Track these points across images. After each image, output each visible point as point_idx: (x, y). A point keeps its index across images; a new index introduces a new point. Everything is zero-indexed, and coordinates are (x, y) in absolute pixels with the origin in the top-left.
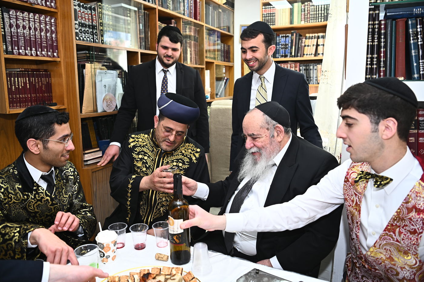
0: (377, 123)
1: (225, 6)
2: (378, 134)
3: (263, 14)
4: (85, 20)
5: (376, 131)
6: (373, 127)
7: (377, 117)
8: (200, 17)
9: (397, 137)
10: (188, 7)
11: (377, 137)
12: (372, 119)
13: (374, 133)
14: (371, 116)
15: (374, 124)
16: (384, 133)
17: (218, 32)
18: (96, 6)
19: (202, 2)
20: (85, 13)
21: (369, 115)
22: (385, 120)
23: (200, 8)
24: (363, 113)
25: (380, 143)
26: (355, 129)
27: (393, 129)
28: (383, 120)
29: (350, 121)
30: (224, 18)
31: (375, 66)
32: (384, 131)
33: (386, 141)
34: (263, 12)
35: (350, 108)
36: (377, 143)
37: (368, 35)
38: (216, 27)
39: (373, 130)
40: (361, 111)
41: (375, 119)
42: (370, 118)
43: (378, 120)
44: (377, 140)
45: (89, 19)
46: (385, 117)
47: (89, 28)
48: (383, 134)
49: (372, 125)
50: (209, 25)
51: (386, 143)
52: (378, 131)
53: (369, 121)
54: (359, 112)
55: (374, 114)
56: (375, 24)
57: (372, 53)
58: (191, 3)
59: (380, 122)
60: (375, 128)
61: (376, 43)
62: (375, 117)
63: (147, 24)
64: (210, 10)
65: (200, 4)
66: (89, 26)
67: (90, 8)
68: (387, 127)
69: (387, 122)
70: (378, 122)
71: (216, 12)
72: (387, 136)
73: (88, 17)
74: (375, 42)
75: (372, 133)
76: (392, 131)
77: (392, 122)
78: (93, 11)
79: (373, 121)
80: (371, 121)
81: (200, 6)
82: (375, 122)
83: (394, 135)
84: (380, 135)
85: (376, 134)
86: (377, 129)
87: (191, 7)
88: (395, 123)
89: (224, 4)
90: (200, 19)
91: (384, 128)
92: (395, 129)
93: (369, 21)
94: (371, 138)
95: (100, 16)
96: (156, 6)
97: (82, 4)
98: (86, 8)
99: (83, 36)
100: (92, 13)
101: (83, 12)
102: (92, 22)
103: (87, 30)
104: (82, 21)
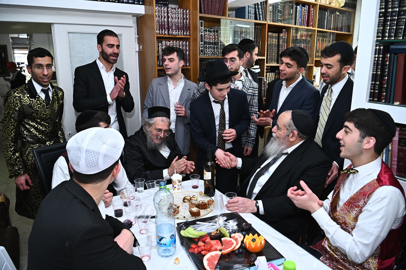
1: (343, 9)
2: (361, 144)
8: (313, 23)
11: (360, 146)
12: (361, 133)
13: (359, 142)
15: (361, 137)
17: (333, 33)
19: (316, 10)
24: (358, 128)
27: (372, 144)
32: (366, 144)
35: (351, 121)
38: (332, 28)
39: (359, 140)
40: (357, 126)
45: (212, 39)
50: (324, 28)
58: (304, 12)
64: (326, 14)
65: (313, 12)
68: (369, 142)
69: (370, 139)
71: (333, 15)
72: (366, 147)
73: (212, 37)
76: (370, 145)
78: (215, 33)
79: (361, 135)
81: (313, 14)
82: (363, 136)
83: (371, 148)
86: (362, 141)
88: (374, 141)
89: (342, 7)
95: (220, 35)
96: (266, 22)
97: (208, 29)
98: (211, 32)
99: (208, 51)
100: (215, 35)
101: (208, 35)
102: (215, 40)
103: (211, 46)
104: (208, 41)
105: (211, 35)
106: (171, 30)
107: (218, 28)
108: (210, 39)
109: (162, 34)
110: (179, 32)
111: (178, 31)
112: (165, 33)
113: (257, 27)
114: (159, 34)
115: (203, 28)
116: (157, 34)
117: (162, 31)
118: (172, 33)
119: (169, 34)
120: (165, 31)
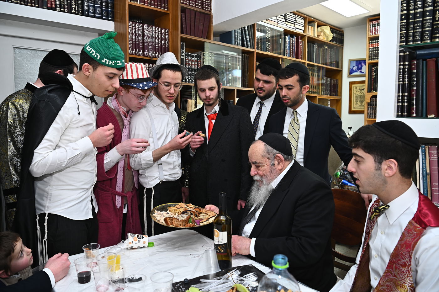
0: (380, 163)
1: (331, 43)
2: (381, 172)
3: (369, 49)
4: (192, 66)
5: (379, 169)
6: (377, 166)
7: (380, 157)
8: (302, 56)
9: (398, 175)
10: (290, 47)
11: (380, 175)
12: (376, 158)
13: (377, 171)
14: (375, 156)
15: (377, 163)
16: (387, 171)
17: (323, 68)
18: (201, 54)
19: (304, 42)
20: (192, 60)
22: (388, 161)
23: (302, 47)
24: (369, 153)
25: (383, 180)
26: (362, 166)
27: (394, 169)
28: (385, 161)
29: (358, 159)
30: (331, 54)
31: (406, 104)
32: (386, 170)
33: (388, 178)
34: (369, 47)
35: (358, 147)
36: (380, 180)
37: (399, 75)
38: (321, 63)
39: (377, 168)
40: (367, 151)
41: (378, 158)
42: (374, 158)
43: (381, 160)
44: (380, 177)
45: (195, 65)
46: (387, 158)
47: (195, 72)
48: (385, 173)
49: (376, 163)
50: (313, 62)
51: (388, 179)
52: (381, 170)
53: (373, 160)
54: (365, 152)
55: (377, 155)
57: (403, 92)
58: (293, 44)
59: (382, 161)
60: (378, 166)
61: (406, 82)
63: (247, 65)
64: (315, 48)
65: (302, 44)
66: (195, 70)
67: (196, 57)
68: (390, 167)
70: (381, 161)
71: (321, 49)
72: (389, 174)
73: (195, 63)
75: (376, 171)
76: (393, 170)
77: (393, 163)
78: (198, 59)
79: (377, 160)
80: (375, 161)
81: (302, 45)
83: (395, 173)
84: (383, 173)
85: (379, 172)
87: (292, 47)
88: (395, 164)
89: (330, 41)
90: (302, 57)
91: (386, 167)
92: (395, 169)
93: (400, 62)
94: (374, 175)
95: (203, 61)
96: (254, 50)
97: (189, 54)
98: (193, 57)
99: (189, 78)
100: (197, 60)
101: (190, 60)
102: (197, 67)
103: (193, 74)
104: (189, 67)
105: (193, 61)
106: (146, 51)
107: (200, 53)
108: (192, 65)
109: (136, 54)
110: (156, 53)
111: (154, 52)
112: (139, 54)
113: (244, 55)
114: (133, 54)
115: (184, 51)
116: (129, 54)
117: (136, 51)
118: (148, 54)
119: (144, 55)
120: (139, 51)
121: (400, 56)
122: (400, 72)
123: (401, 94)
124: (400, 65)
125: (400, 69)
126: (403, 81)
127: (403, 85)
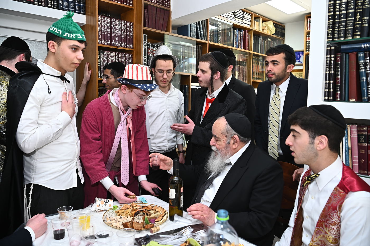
0: (314, 138)
1: (274, 36)
2: (314, 146)
5: (312, 143)
6: (311, 140)
7: (314, 134)
9: (328, 149)
10: (238, 39)
11: (313, 148)
12: (310, 134)
13: (311, 145)
14: (310, 132)
15: (311, 138)
16: (318, 146)
19: (251, 35)
21: (308, 131)
22: (320, 137)
23: (249, 39)
24: (305, 129)
25: (315, 152)
27: (325, 143)
28: (318, 136)
31: (332, 90)
32: (318, 144)
33: (320, 151)
35: (296, 124)
36: (313, 152)
37: (327, 65)
39: (310, 142)
40: (303, 128)
41: (312, 134)
42: (309, 134)
43: (315, 136)
44: (313, 150)
46: (320, 135)
48: (317, 146)
49: (310, 138)
50: (258, 52)
52: (314, 144)
53: (308, 136)
54: (302, 128)
55: (312, 131)
56: (332, 57)
57: (329, 80)
58: (241, 36)
59: (315, 137)
60: (312, 141)
62: (312, 133)
64: (260, 40)
65: (249, 37)
68: (321, 142)
69: (321, 138)
71: (265, 41)
72: (320, 148)
74: (332, 71)
75: (310, 145)
76: (324, 145)
77: (324, 139)
79: (311, 136)
80: (309, 136)
82: (312, 137)
83: (325, 148)
84: (315, 147)
85: (312, 146)
86: (313, 142)
88: (326, 140)
89: (273, 34)
90: (248, 48)
91: (318, 142)
92: (326, 143)
93: (327, 55)
94: (308, 148)
121: (327, 50)
122: (327, 63)
123: (327, 82)
124: (327, 58)
125: (327, 61)
126: (329, 71)
127: (330, 74)
